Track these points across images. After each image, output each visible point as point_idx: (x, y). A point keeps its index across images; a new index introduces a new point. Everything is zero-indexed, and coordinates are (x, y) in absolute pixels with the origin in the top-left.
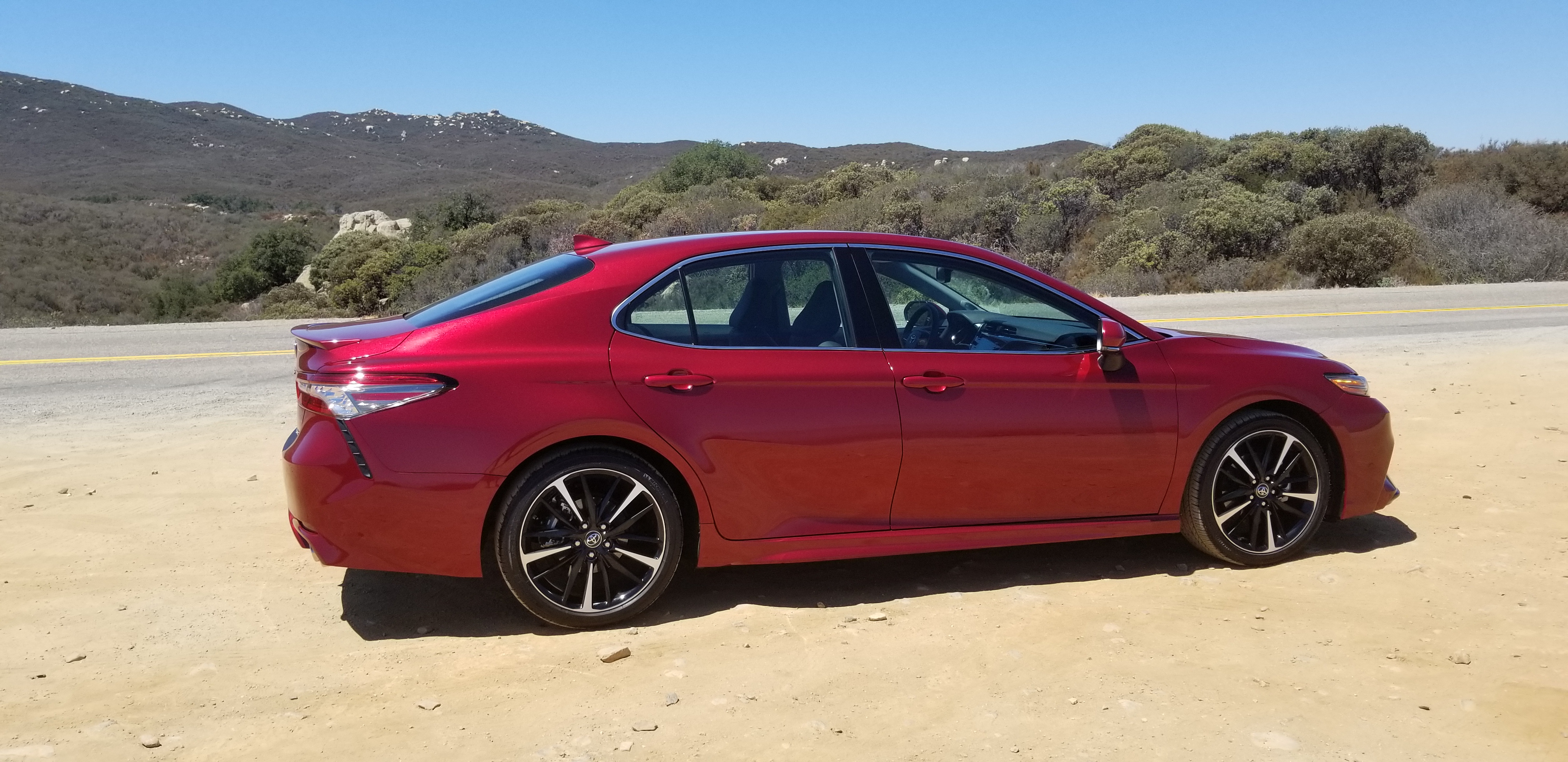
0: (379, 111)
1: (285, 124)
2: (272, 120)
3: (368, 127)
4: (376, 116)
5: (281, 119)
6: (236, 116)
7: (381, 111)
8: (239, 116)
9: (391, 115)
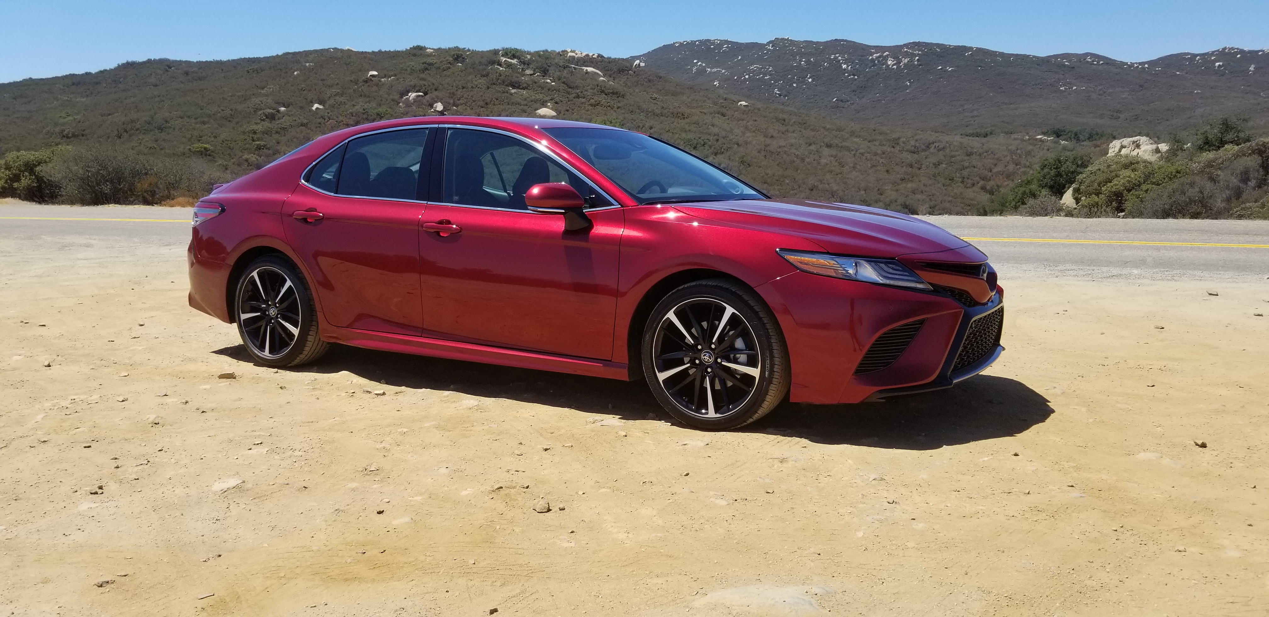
0: (1230, 49)
1: (1140, 67)
2: (1129, 63)
3: (1217, 64)
4: (1227, 54)
5: (1138, 62)
6: (1098, 62)
7: (1233, 49)
8: (1101, 62)
9: (1242, 52)
